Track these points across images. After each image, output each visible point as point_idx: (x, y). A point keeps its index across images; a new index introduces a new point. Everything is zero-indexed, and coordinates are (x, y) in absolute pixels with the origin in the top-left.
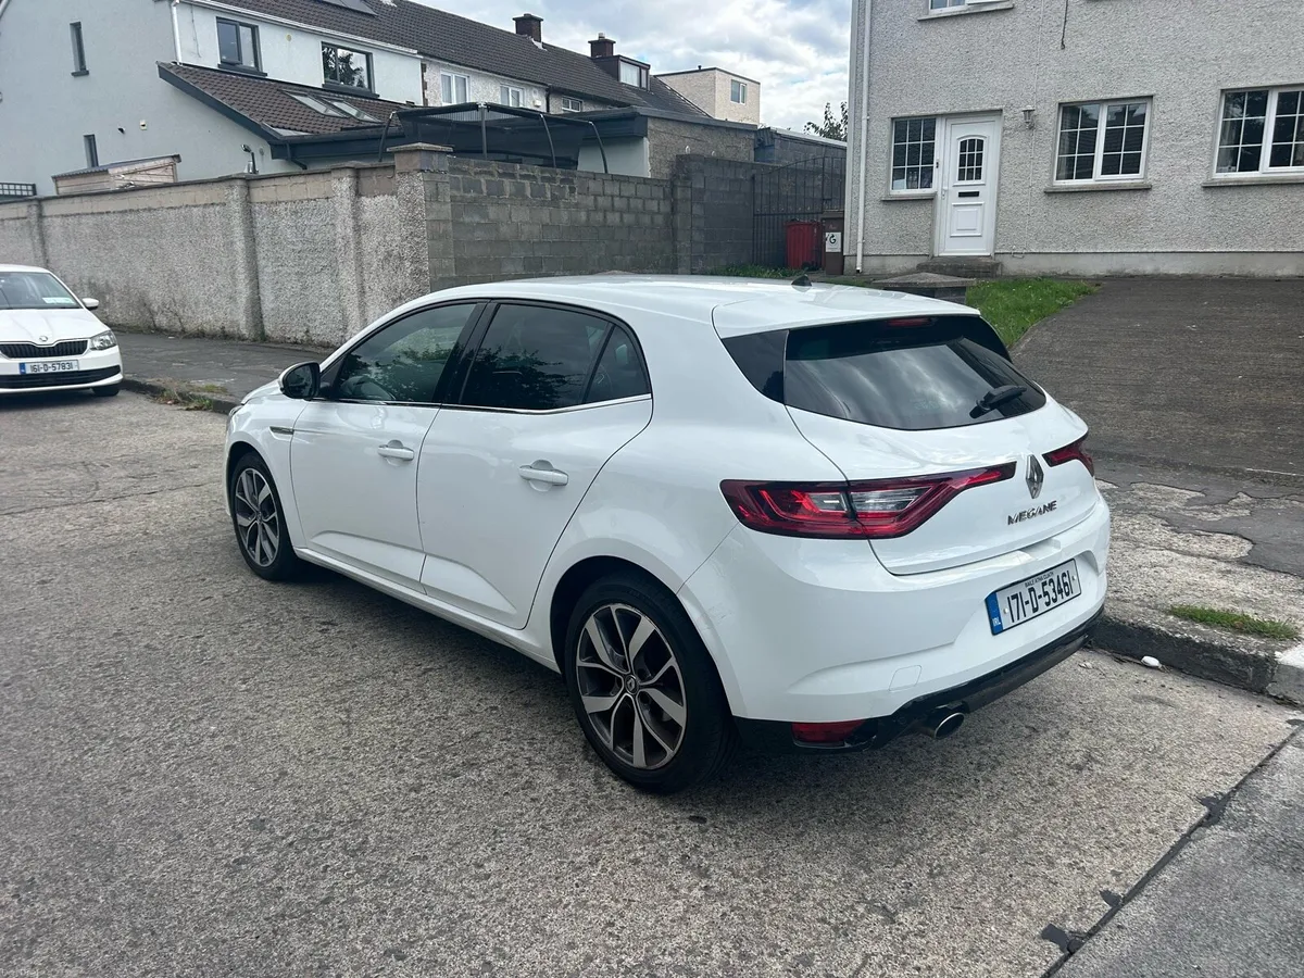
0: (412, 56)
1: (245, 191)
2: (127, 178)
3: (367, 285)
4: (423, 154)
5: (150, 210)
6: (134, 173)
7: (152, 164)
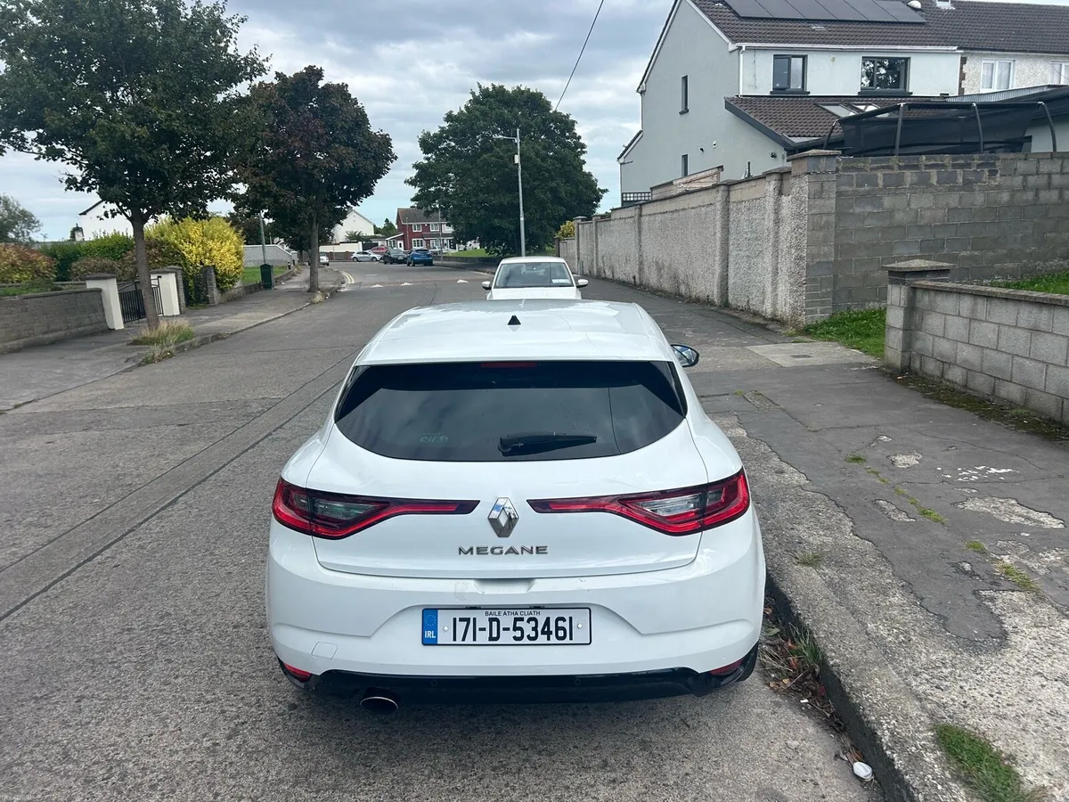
0: (953, 53)
1: (726, 194)
2: (685, 186)
3: (779, 266)
4: (810, 159)
5: (684, 209)
6: (690, 182)
7: (703, 174)
